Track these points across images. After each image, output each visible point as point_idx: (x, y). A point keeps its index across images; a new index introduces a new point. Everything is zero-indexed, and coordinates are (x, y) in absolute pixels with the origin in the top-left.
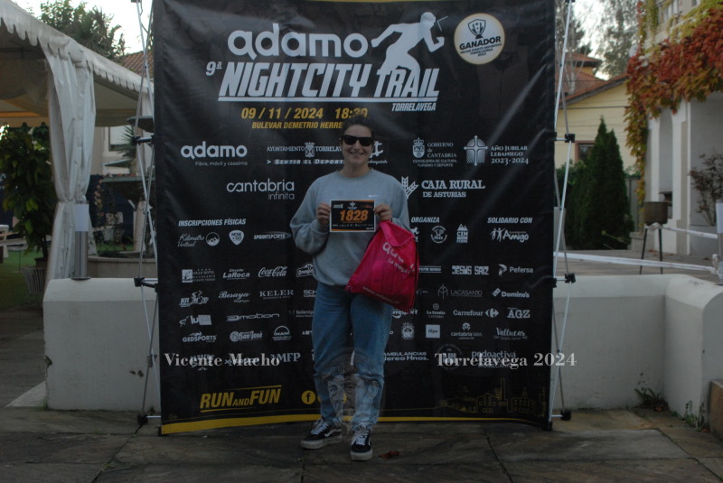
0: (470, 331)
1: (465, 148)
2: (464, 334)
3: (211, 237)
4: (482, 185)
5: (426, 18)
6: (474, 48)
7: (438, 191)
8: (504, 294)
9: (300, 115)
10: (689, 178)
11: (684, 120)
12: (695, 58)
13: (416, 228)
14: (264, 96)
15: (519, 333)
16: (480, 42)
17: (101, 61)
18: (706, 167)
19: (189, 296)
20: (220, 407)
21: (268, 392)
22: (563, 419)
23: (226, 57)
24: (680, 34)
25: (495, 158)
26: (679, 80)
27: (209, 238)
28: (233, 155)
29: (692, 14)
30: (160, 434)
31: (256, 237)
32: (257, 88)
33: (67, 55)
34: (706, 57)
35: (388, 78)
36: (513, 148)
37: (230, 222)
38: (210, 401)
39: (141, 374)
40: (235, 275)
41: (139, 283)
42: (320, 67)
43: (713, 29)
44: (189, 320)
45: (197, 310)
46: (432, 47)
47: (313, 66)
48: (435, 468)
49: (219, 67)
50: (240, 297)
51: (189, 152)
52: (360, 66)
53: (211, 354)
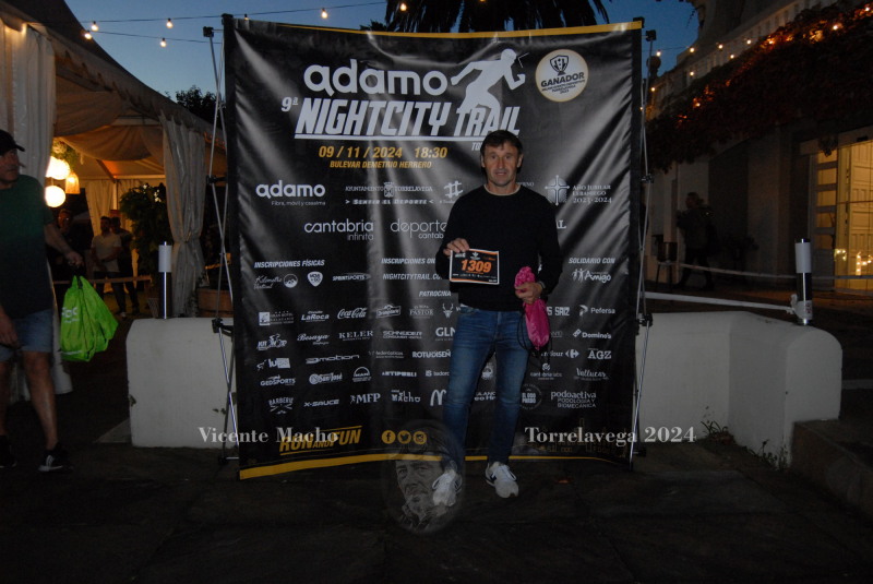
0: (550, 371)
1: (546, 188)
2: (543, 375)
3: (289, 278)
4: (563, 225)
5: (507, 55)
6: (556, 84)
8: (585, 335)
9: (379, 154)
11: (674, 178)
14: (342, 134)
15: (600, 374)
16: (562, 79)
20: (300, 449)
21: (348, 432)
22: (639, 456)
23: (304, 93)
25: (577, 198)
27: (287, 280)
28: (311, 195)
30: (238, 480)
31: (335, 278)
32: (335, 126)
33: (180, 120)
36: (596, 187)
37: (308, 263)
38: (290, 444)
40: (313, 317)
41: (217, 326)
42: (399, 105)
44: (267, 363)
45: (276, 353)
46: (513, 85)
47: (392, 104)
49: (296, 103)
50: (319, 339)
51: (265, 191)
52: (439, 104)
53: (290, 396)
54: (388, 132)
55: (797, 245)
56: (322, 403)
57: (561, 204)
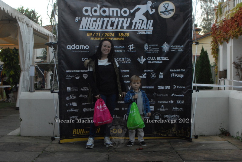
0: (164, 108)
1: (162, 46)
3: (77, 76)
4: (168, 59)
5: (149, 3)
6: (165, 13)
7: (153, 61)
8: (175, 95)
9: (107, 35)
10: (233, 64)
11: (231, 45)
12: (235, 24)
13: (146, 74)
14: (94, 29)
15: (180, 109)
16: (167, 11)
17: (36, 25)
18: (238, 61)
19: (69, 96)
20: (79, 134)
22: (195, 138)
23: (82, 16)
24: (229, 16)
25: (172, 49)
26: (229, 32)
27: (76, 77)
28: (84, 49)
29: (233, 10)
30: (59, 143)
32: (92, 26)
33: (24, 22)
34: (238, 24)
35: (136, 23)
36: (178, 46)
37: (83, 71)
38: (76, 132)
39: (52, 124)
40: (85, 89)
41: (52, 92)
42: (113, 19)
43: (241, 14)
44: (69, 104)
45: (72, 101)
46: (151, 13)
47: (111, 19)
48: (154, 152)
49: (80, 19)
50: (86, 96)
51: (70, 47)
52: (127, 19)
53: (76, 116)
56: (87, 118)
57: (167, 52)
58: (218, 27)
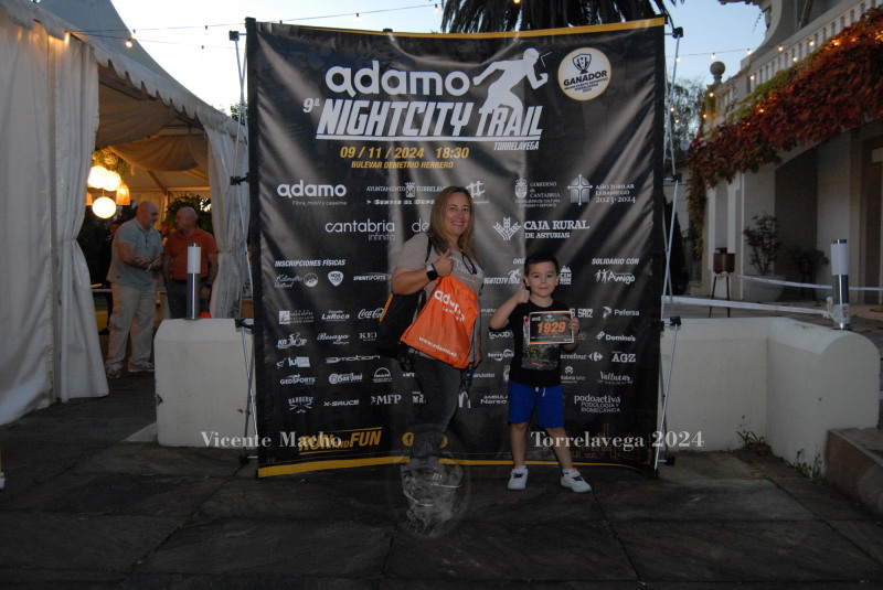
0: (573, 375)
1: (569, 187)
2: (566, 378)
3: (310, 278)
4: (586, 226)
5: (530, 55)
6: (579, 83)
7: (541, 231)
8: (609, 337)
9: (401, 155)
11: (738, 188)
13: (518, 270)
14: (363, 135)
15: (624, 378)
16: (585, 78)
18: (757, 226)
19: (287, 337)
20: (319, 449)
21: (368, 434)
22: (668, 464)
23: (325, 94)
24: (736, 118)
26: (736, 155)
27: (307, 279)
28: (332, 195)
29: (746, 100)
30: (256, 478)
31: (356, 278)
32: (356, 127)
33: (225, 129)
36: (619, 187)
37: (329, 263)
40: (334, 316)
41: (240, 324)
42: (421, 106)
43: (768, 109)
44: (287, 362)
45: (297, 351)
46: (536, 84)
47: (414, 105)
48: (538, 528)
49: (317, 104)
50: (339, 339)
51: (286, 191)
52: (461, 104)
53: (309, 396)
54: (409, 133)
55: (833, 246)
56: (342, 403)
57: (585, 205)
58: (704, 144)
